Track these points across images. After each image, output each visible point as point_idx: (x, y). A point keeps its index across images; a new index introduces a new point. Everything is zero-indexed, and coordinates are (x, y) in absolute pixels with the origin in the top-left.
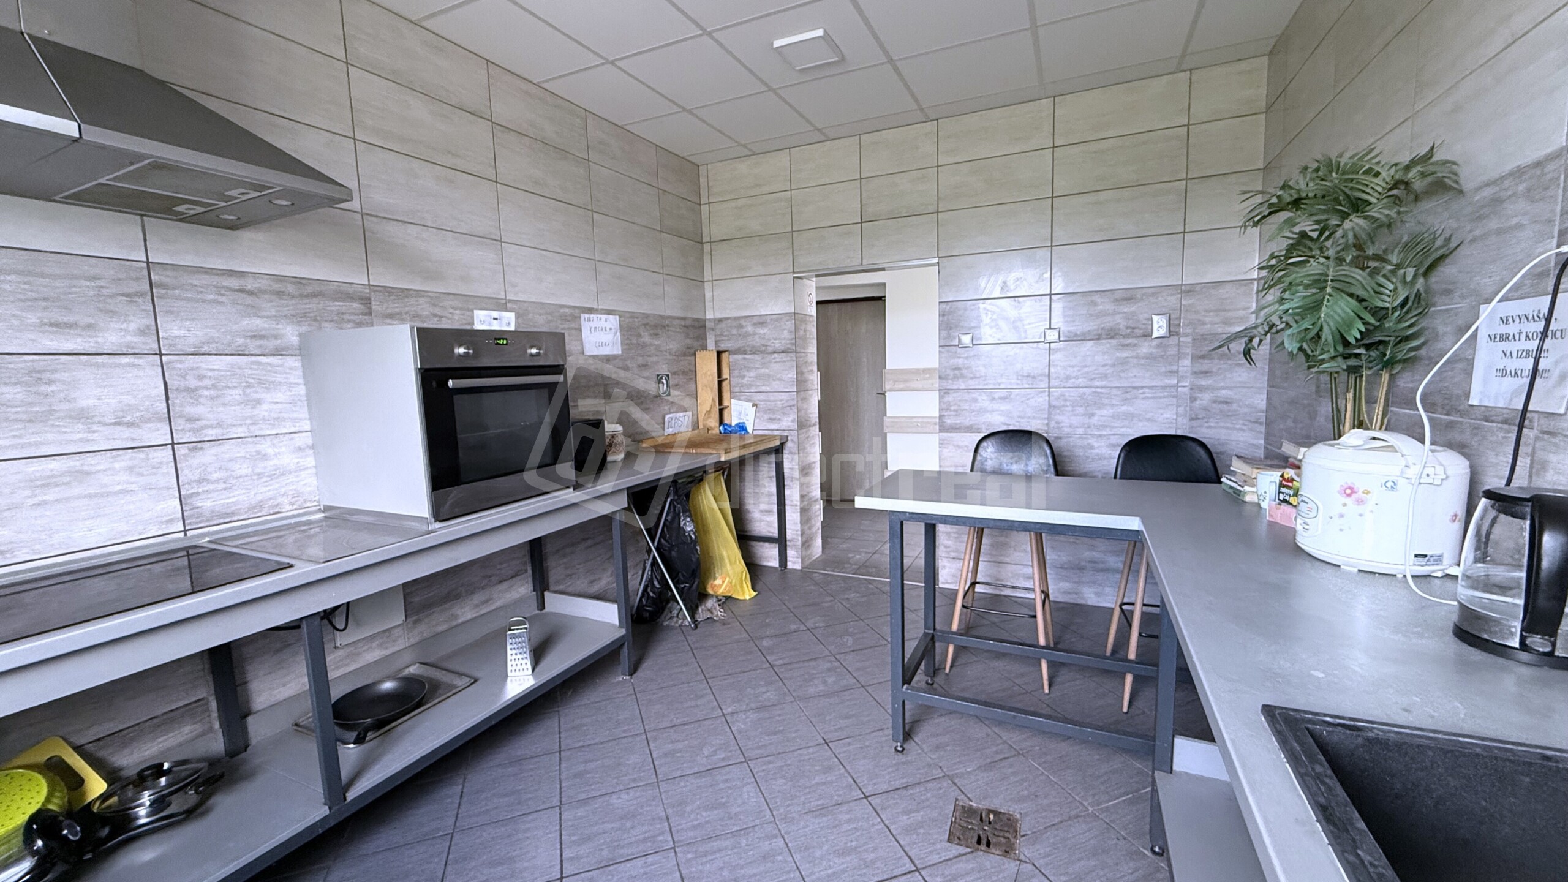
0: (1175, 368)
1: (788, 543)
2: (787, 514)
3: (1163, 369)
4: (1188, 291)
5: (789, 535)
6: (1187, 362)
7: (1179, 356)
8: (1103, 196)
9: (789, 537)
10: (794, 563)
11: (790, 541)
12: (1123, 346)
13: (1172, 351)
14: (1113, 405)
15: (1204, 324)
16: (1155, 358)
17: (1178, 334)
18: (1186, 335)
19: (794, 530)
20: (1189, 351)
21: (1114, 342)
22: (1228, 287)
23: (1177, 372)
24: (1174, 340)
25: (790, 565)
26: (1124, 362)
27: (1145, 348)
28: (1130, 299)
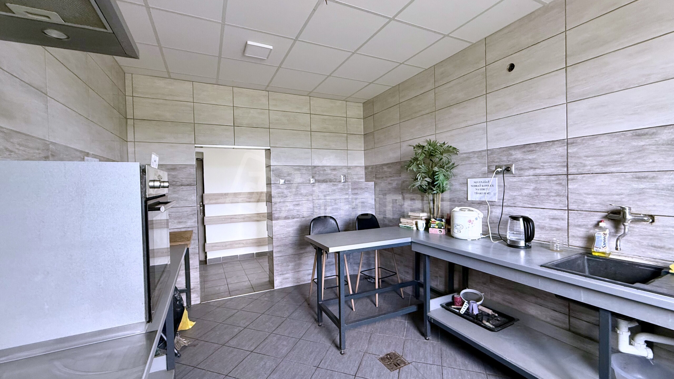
0: (347, 192)
1: (191, 291)
2: (191, 274)
3: (345, 193)
4: (349, 168)
5: (192, 285)
6: (350, 190)
7: (348, 188)
8: (326, 134)
9: (192, 287)
10: (195, 301)
11: (192, 289)
12: (334, 185)
13: (347, 187)
14: (332, 205)
15: (353, 179)
16: (342, 189)
17: (348, 182)
18: (350, 182)
19: (195, 282)
20: (350, 187)
21: (331, 183)
22: (358, 167)
23: (348, 193)
24: (346, 183)
25: (193, 303)
26: (334, 190)
27: (340, 185)
28: (335, 169)
